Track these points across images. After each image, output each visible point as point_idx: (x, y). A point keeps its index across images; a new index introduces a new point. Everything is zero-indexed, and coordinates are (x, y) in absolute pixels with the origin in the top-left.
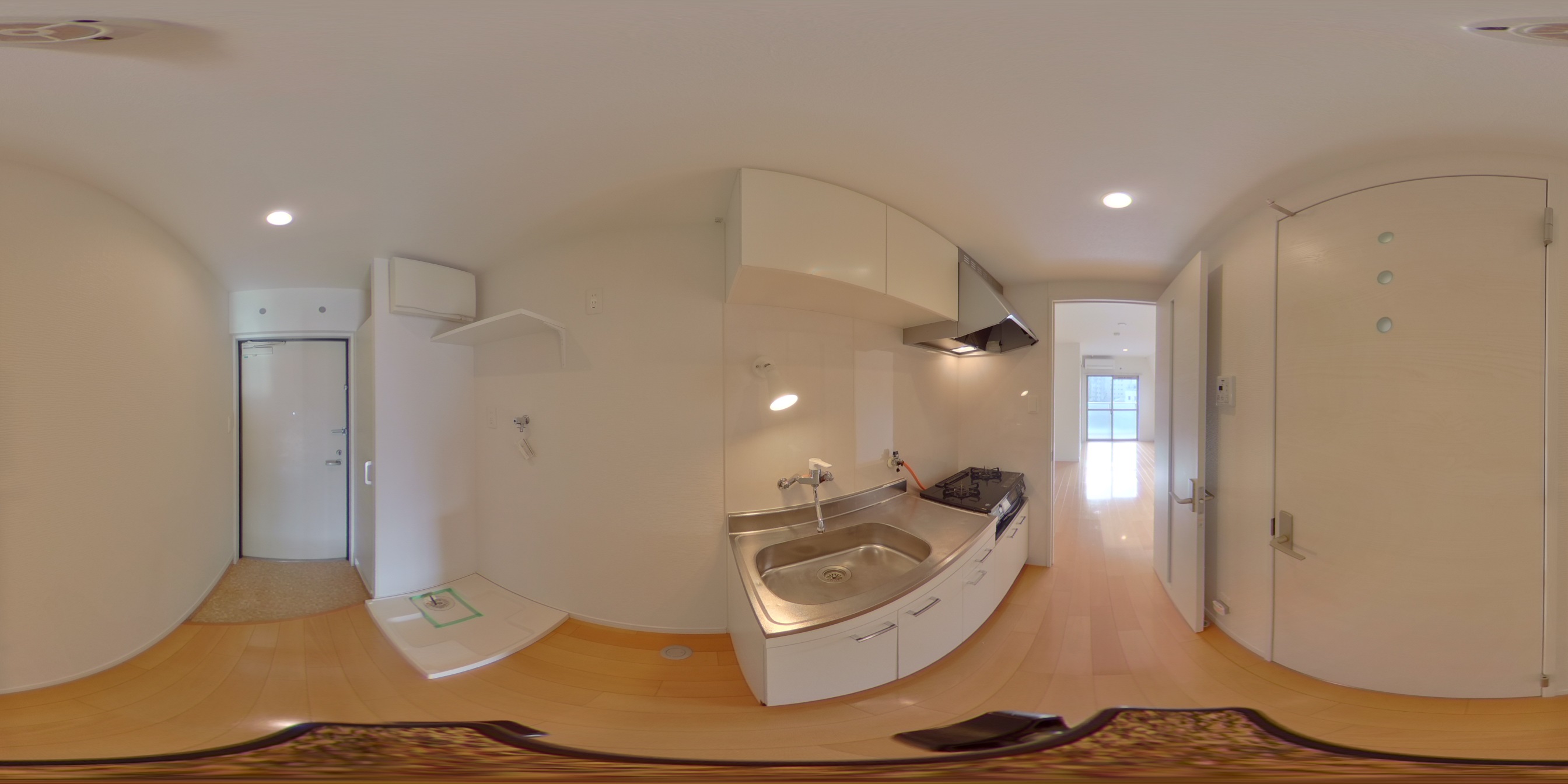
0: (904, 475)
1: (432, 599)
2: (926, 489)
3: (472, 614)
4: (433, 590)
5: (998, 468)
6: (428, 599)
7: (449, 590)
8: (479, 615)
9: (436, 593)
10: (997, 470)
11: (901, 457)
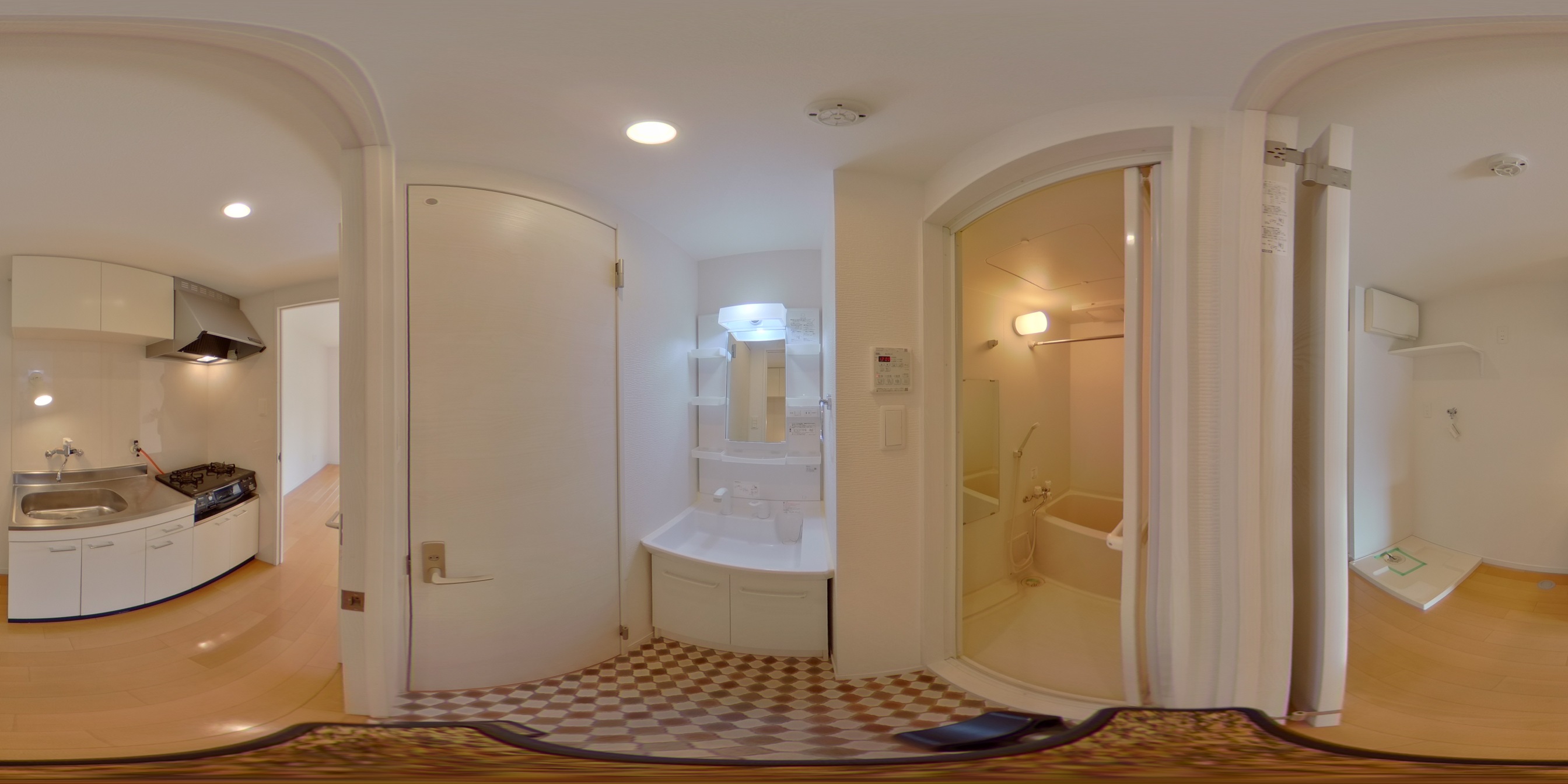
0: (142, 461)
1: (1390, 556)
2: (165, 472)
3: (1420, 564)
4: (1387, 550)
5: (234, 465)
6: (1387, 557)
7: (1397, 549)
8: (1424, 564)
9: (1390, 552)
10: (233, 466)
11: (141, 445)
